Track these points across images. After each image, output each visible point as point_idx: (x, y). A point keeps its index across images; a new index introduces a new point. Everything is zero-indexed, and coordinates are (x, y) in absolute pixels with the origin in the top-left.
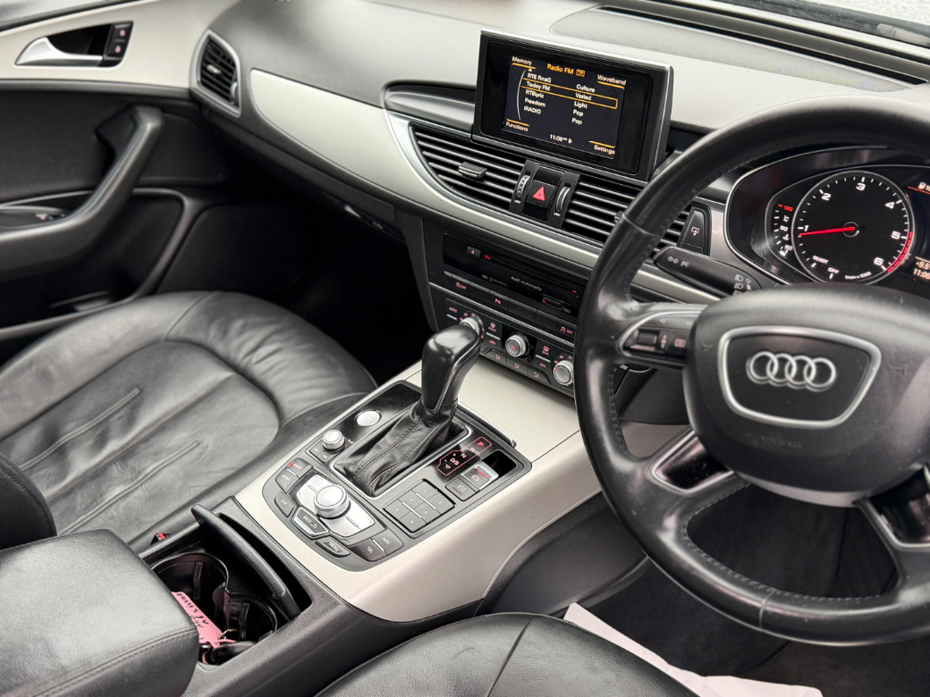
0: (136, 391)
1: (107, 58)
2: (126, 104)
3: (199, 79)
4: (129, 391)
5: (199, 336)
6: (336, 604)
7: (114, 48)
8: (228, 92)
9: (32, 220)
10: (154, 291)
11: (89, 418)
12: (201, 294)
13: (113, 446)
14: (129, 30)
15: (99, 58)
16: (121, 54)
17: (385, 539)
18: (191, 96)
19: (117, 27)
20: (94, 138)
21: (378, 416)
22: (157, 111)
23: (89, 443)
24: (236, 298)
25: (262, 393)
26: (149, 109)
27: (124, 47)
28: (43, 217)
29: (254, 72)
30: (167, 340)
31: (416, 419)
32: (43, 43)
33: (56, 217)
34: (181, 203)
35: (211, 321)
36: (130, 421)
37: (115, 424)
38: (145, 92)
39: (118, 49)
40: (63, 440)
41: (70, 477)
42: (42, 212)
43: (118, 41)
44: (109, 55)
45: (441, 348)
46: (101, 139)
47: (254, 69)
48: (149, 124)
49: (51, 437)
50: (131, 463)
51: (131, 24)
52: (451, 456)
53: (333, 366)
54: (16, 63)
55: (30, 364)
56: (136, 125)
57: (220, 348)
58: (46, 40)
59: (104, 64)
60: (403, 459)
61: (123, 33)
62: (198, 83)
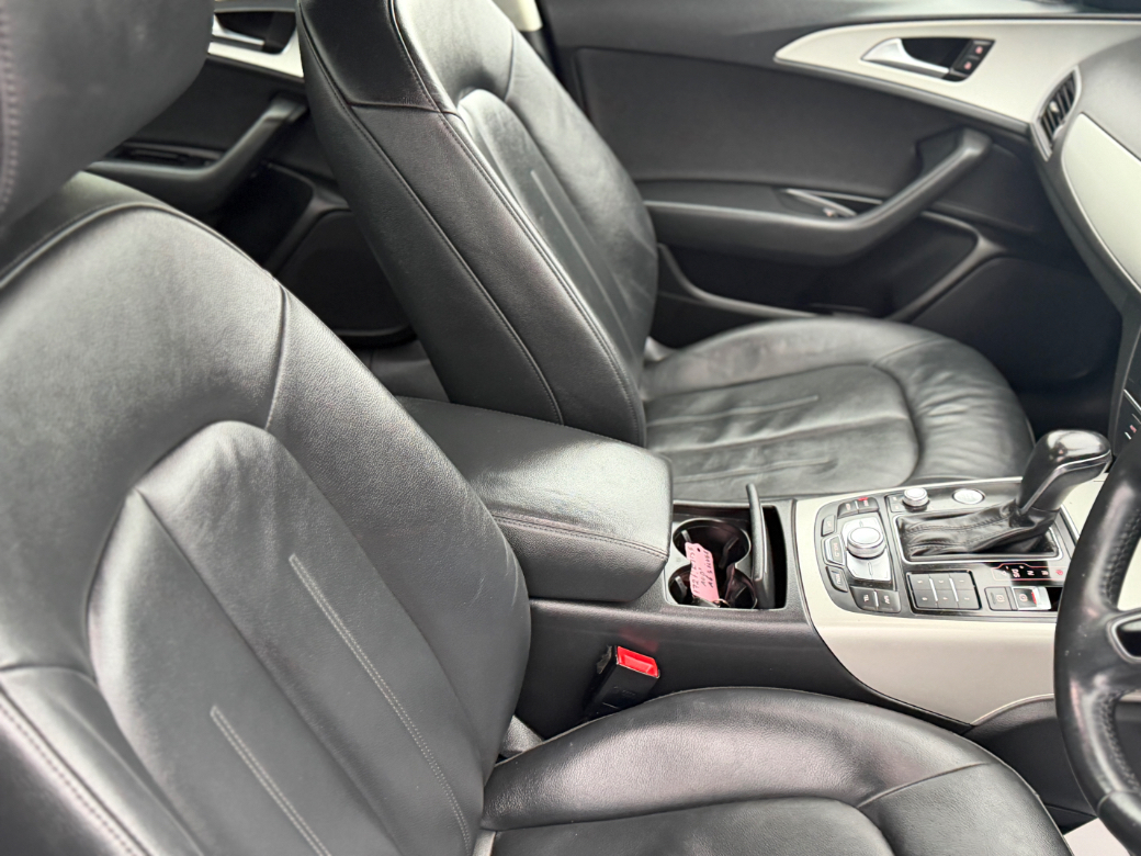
0: (816, 398)
1: (953, 72)
2: (956, 123)
3: (1042, 114)
4: (811, 395)
5: (902, 373)
6: (804, 621)
7: (965, 63)
8: (1053, 130)
9: (818, 212)
10: (909, 321)
11: (764, 404)
12: (935, 335)
13: (765, 434)
14: (987, 49)
15: (945, 70)
16: (969, 72)
17: (886, 597)
18: (1027, 133)
19: (977, 43)
20: (912, 150)
21: (981, 497)
22: (986, 140)
23: (749, 423)
24: (965, 352)
25: (916, 446)
26: (977, 134)
27: (975, 65)
28: (829, 212)
29: (1082, 116)
30: (875, 366)
31: (1004, 514)
32: (895, 45)
33: (840, 217)
34: (975, 241)
35: (923, 362)
36: (794, 418)
37: (780, 418)
38: (979, 116)
39: (968, 66)
40: (735, 411)
41: (718, 443)
42: (830, 208)
43: (973, 57)
44: (957, 70)
45: (1059, 446)
46: (919, 153)
47: (1083, 113)
48: (970, 150)
49: (730, 404)
50: (767, 452)
51: (992, 42)
52: (1016, 567)
53: (1003, 449)
54: (862, 59)
55: (747, 340)
56: (956, 145)
57: (912, 390)
58: (899, 42)
59: (948, 77)
60: (964, 544)
61: (979, 50)
62: (1039, 118)
